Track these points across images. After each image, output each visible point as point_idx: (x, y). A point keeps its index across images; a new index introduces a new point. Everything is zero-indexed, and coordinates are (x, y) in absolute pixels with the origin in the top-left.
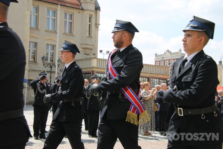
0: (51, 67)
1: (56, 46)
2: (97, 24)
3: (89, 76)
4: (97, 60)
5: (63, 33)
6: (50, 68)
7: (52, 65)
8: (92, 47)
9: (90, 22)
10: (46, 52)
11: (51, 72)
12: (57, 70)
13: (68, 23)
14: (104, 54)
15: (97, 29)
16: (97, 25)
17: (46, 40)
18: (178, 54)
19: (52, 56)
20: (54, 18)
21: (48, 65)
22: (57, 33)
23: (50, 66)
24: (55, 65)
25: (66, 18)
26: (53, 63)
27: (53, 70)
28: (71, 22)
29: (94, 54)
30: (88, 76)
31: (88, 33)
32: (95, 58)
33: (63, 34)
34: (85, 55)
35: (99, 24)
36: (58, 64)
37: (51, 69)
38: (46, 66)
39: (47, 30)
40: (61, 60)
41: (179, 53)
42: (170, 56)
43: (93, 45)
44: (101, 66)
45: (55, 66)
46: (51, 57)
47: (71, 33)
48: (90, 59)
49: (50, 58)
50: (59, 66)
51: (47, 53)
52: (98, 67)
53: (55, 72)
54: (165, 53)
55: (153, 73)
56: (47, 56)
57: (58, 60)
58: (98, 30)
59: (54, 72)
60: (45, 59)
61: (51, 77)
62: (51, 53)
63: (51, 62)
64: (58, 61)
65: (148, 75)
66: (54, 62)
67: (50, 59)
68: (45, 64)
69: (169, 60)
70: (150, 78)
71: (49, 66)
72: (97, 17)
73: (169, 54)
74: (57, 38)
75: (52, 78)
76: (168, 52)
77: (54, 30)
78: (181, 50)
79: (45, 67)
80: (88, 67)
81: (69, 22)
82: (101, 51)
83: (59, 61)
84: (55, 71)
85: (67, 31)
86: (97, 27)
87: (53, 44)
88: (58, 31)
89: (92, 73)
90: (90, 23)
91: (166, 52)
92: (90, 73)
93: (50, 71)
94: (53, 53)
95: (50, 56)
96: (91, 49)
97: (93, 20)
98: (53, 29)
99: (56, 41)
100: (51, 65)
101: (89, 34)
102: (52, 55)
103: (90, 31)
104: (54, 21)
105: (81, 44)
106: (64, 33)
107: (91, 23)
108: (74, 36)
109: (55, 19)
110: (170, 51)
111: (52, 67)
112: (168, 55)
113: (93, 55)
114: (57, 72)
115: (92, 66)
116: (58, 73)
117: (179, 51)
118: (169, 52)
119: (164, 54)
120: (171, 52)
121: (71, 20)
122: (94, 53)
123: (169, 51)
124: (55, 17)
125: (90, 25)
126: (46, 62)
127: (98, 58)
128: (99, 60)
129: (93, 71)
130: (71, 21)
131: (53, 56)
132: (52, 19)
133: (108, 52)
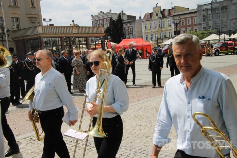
0: (2, 38)
3: (38, 41)
4: (42, 27)
5: (9, 6)
7: (3, 36)
8: (37, 16)
11: (3, 41)
14: (47, 22)
18: (109, 14)
29: (39, 23)
30: (36, 41)
32: (40, 26)
34: (31, 24)
36: (8, 35)
42: (103, 16)
43: (37, 15)
44: (47, 32)
45: (5, 36)
47: (16, 5)
48: (36, 27)
52: (44, 33)
55: (89, 33)
57: (7, 31)
58: (40, 1)
65: (85, 35)
69: (103, 19)
70: (88, 37)
80: (36, 34)
83: (9, 32)
85: (12, 4)
87: (1, 16)
89: (39, 38)
92: (38, 39)
96: (36, 18)
101: (32, 5)
103: (32, 2)
105: (26, 15)
108: (19, 7)
112: (101, 15)
115: (38, 33)
117: (110, 11)
119: (98, 14)
122: (39, 21)
123: (102, 12)
127: (43, 25)
128: (43, 28)
129: (40, 37)
133: (50, 20)
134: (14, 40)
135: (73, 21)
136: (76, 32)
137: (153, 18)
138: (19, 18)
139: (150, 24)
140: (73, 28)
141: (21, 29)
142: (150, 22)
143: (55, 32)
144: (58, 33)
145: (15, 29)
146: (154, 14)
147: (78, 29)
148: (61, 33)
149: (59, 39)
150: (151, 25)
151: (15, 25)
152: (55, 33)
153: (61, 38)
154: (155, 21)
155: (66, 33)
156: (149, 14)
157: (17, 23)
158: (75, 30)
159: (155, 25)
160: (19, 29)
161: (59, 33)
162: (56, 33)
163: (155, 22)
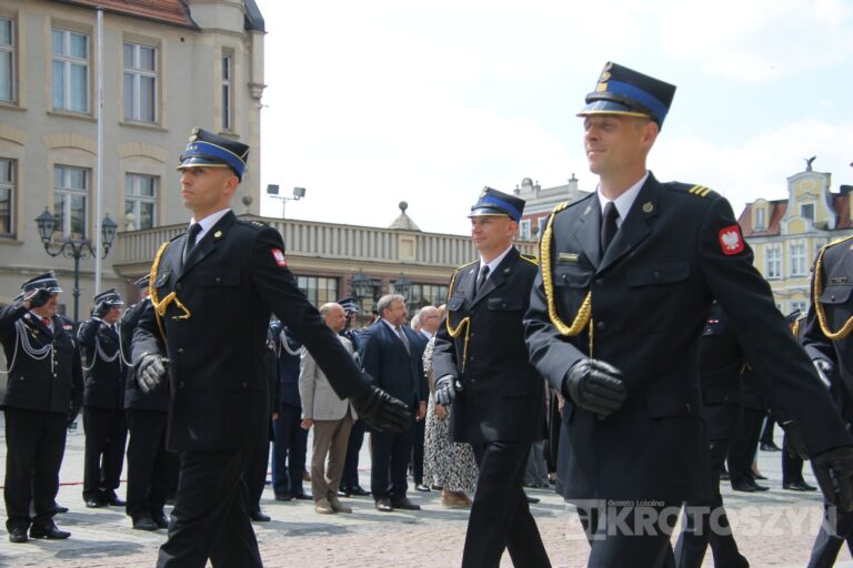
0: (77, 256)
1: (94, 170)
2: (255, 85)
5: (122, 121)
6: (73, 260)
7: (81, 248)
9: (226, 76)
10: (56, 194)
11: (77, 275)
12: (103, 267)
13: (138, 80)
14: (284, 200)
15: (257, 105)
16: (255, 89)
17: (53, 149)
18: (567, 193)
19: (80, 210)
20: (84, 62)
21: (63, 248)
22: (95, 121)
23: (72, 251)
24: (93, 246)
25: (130, 61)
26: (83, 238)
27: (84, 266)
28: (153, 79)
29: (247, 202)
31: (219, 120)
32: (249, 214)
33: (121, 124)
35: (263, 87)
36: (104, 244)
37: (77, 263)
38: (56, 251)
39: (54, 109)
40: (116, 226)
41: (571, 189)
42: (535, 202)
45: (92, 251)
46: (76, 214)
47: (153, 119)
49: (73, 218)
50: (111, 251)
51: (60, 201)
53: (94, 273)
54: (518, 191)
56: (59, 212)
57: (104, 226)
58: (260, 109)
59: (90, 276)
60: (53, 224)
61: (76, 295)
62: (73, 200)
63: (77, 236)
64: (104, 232)
66: (87, 235)
67: (72, 223)
68: (52, 242)
69: (535, 217)
71: (68, 251)
72: (255, 58)
73: (534, 195)
74: (97, 139)
75: (80, 299)
76: (529, 188)
77: (85, 110)
78: (576, 177)
79: (54, 255)
81: (142, 77)
82: (273, 189)
83: (110, 232)
84: (94, 268)
85: (138, 113)
86: (255, 95)
87: (83, 164)
88: (99, 114)
90: (226, 83)
91: (520, 188)
93: (73, 269)
94: (84, 198)
95: (72, 210)
97: (239, 69)
98: (78, 107)
99: (95, 155)
100: (77, 245)
101: (226, 125)
102: (80, 207)
103: (226, 111)
104: (85, 72)
106: (125, 120)
107: (232, 81)
108: (165, 131)
109: (85, 68)
110: (535, 184)
111: (83, 252)
112: (529, 197)
113: (243, 205)
114: (102, 274)
116: (104, 279)
117: (570, 181)
118: (533, 188)
120: (538, 187)
121: (153, 69)
122: (246, 195)
123: (531, 183)
124: (85, 57)
125: (226, 88)
126: (57, 234)
127: (262, 214)
130: (150, 74)
131: (82, 210)
132: (73, 65)
133: (301, 193)
134: (124, 276)
135: (403, 206)
136: (412, 259)
137: (784, 226)
138: (158, 177)
139: (769, 252)
140: (401, 238)
141: (163, 224)
142: (770, 246)
143: (316, 251)
144: (328, 255)
145: (135, 225)
146: (795, 209)
147: (421, 246)
148: (343, 256)
149: (332, 284)
150: (774, 260)
151: (138, 208)
152: (312, 254)
153: (338, 279)
154: (794, 242)
155: (365, 258)
156: (767, 207)
157: (149, 200)
158: (407, 245)
159: (794, 260)
160: (151, 228)
161: (335, 256)
162: (320, 254)
163: (793, 248)
